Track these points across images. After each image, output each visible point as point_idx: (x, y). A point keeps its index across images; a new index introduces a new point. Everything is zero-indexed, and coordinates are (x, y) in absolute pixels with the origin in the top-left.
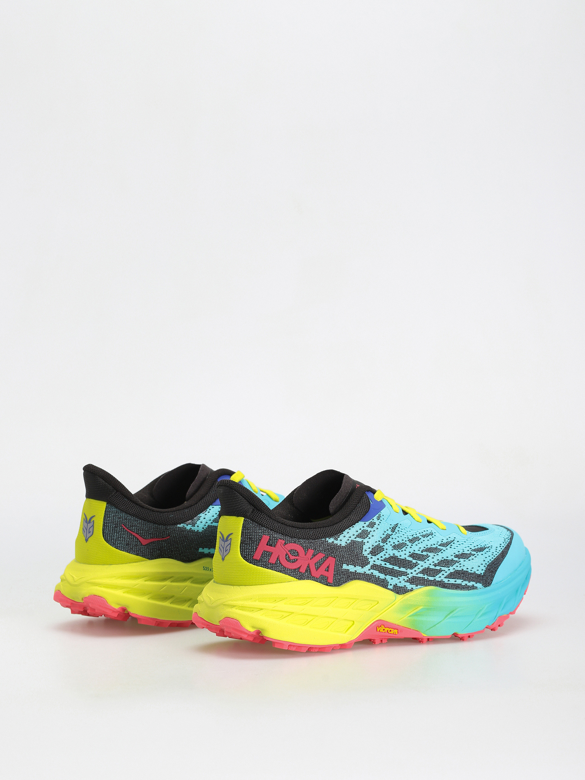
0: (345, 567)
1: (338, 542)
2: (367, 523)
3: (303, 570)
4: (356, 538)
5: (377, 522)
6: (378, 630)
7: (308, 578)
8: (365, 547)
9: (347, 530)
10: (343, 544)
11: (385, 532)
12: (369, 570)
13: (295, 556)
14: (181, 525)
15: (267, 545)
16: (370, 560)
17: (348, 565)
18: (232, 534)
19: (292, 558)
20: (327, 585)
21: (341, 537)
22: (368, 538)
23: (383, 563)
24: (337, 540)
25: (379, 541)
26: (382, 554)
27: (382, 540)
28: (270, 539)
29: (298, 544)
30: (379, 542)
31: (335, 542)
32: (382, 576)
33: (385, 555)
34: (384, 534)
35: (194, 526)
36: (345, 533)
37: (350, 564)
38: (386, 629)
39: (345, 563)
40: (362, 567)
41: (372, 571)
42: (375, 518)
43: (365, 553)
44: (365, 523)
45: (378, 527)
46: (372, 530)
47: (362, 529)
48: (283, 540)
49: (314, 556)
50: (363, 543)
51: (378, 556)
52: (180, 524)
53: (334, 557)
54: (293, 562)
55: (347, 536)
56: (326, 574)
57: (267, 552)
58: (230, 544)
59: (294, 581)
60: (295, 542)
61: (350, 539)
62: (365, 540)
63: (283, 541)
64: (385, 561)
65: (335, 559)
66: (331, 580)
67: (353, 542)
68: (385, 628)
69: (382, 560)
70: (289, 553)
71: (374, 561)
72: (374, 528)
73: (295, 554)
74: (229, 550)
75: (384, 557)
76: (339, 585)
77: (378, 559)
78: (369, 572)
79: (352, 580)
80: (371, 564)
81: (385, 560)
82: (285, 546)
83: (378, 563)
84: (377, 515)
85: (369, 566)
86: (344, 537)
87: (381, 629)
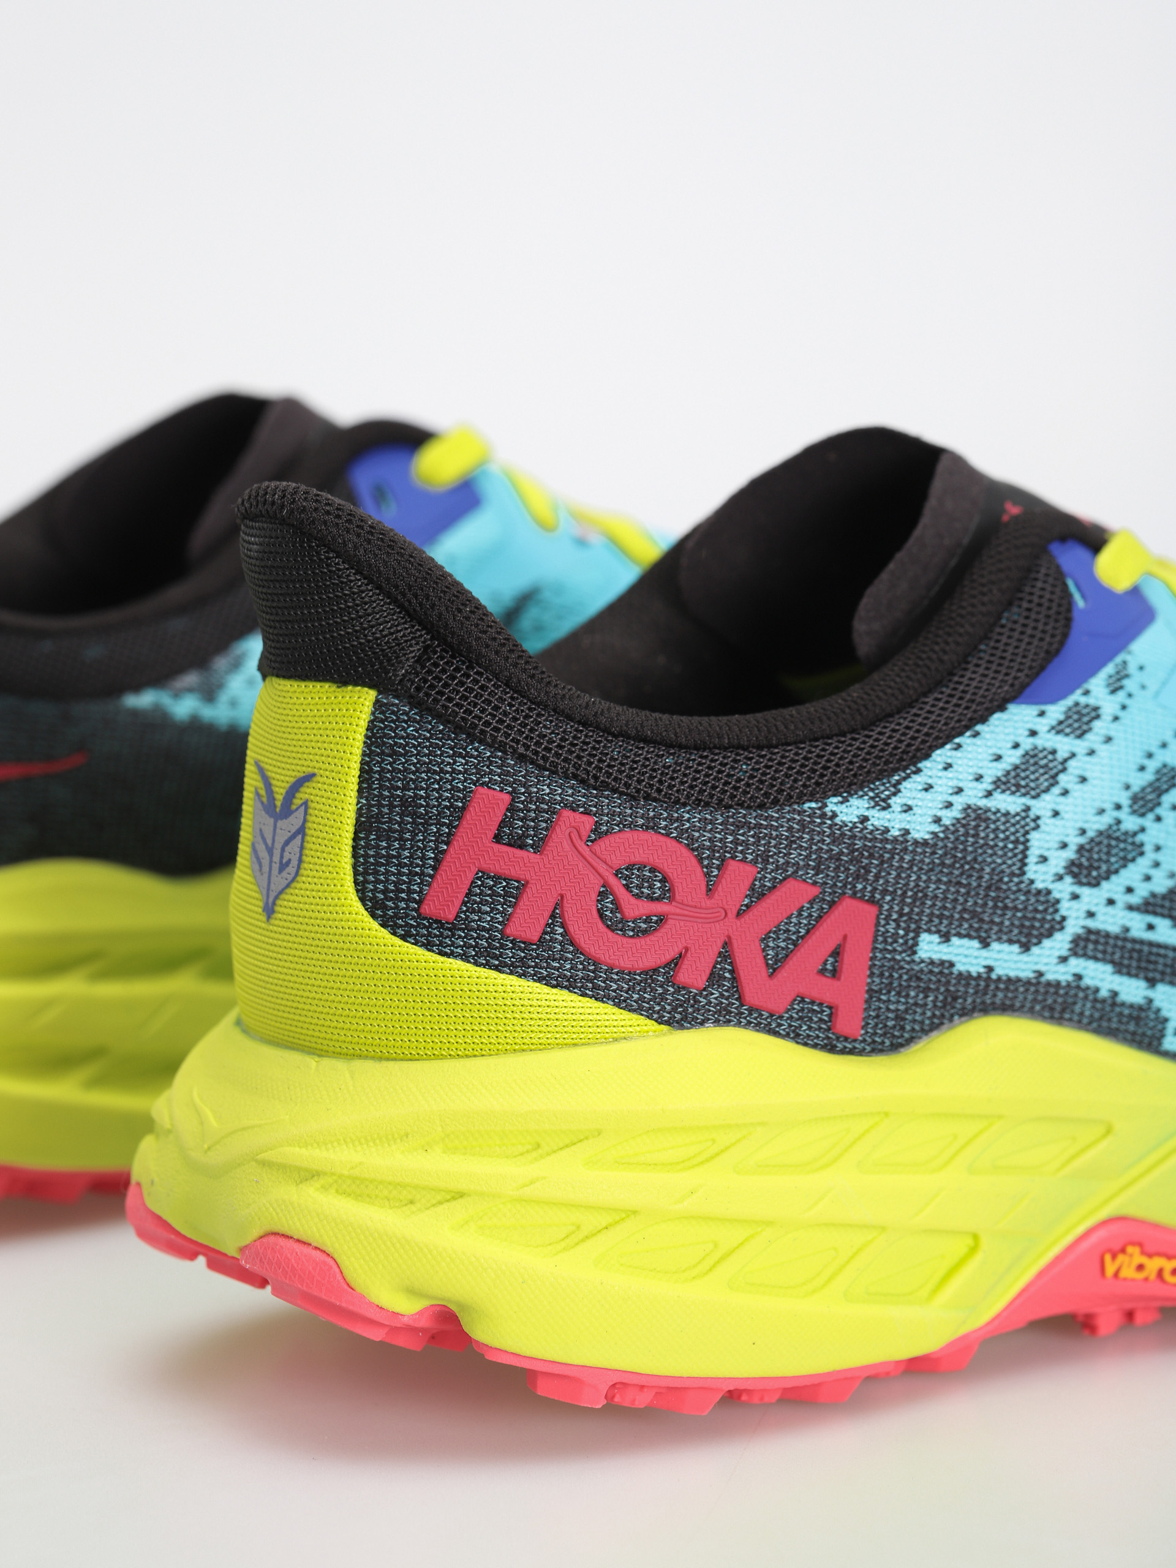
0: (929, 947)
1: (891, 820)
2: (1056, 711)
3: (693, 974)
4: (989, 794)
5: (1109, 705)
6: (1110, 1269)
7: (723, 1017)
8: (1038, 842)
9: (941, 755)
10: (921, 829)
11: (1150, 756)
12: (1063, 960)
13: (651, 898)
14: (144, 700)
15: (498, 838)
16: (1066, 907)
17: (946, 938)
18: (309, 777)
19: (635, 908)
20: (830, 1048)
21: (911, 789)
22: (1056, 790)
23: (1137, 925)
24: (884, 809)
25: (1118, 807)
26: (1131, 874)
27: (1135, 799)
28: (512, 809)
29: (668, 835)
30: (1116, 814)
31: (878, 819)
32: (1132, 990)
33: (1148, 878)
34: (1142, 768)
35: (209, 694)
36: (931, 767)
37: (959, 935)
38: (1153, 1265)
39: (929, 931)
40: (1026, 948)
41: (1077, 965)
42: (1098, 684)
43: (1040, 875)
44: (1042, 714)
45: (1114, 730)
46: (1079, 746)
47: (1027, 743)
48: (587, 813)
49: (758, 894)
50: (1028, 823)
51: (1113, 887)
52: (137, 688)
53: (872, 901)
54: (639, 933)
55: (944, 783)
56: (825, 990)
57: (497, 878)
58: (302, 831)
59: (643, 1035)
60: (651, 825)
61: (959, 802)
62: (1042, 806)
63: (585, 818)
64: (1147, 912)
65: (873, 910)
66: (850, 1022)
67: (976, 817)
68: (1144, 1260)
69: (1131, 908)
70: (617, 885)
71: (1091, 915)
72: (1092, 739)
73: (651, 887)
74: (295, 863)
75: (1143, 891)
76: (896, 1047)
77: (1111, 902)
78: (1060, 974)
79: (966, 1014)
80: (1074, 926)
81: (1150, 906)
82: (596, 847)
83: (1111, 921)
84: (1110, 669)
85: (1060, 942)
86: (926, 790)
87: (1127, 1266)
